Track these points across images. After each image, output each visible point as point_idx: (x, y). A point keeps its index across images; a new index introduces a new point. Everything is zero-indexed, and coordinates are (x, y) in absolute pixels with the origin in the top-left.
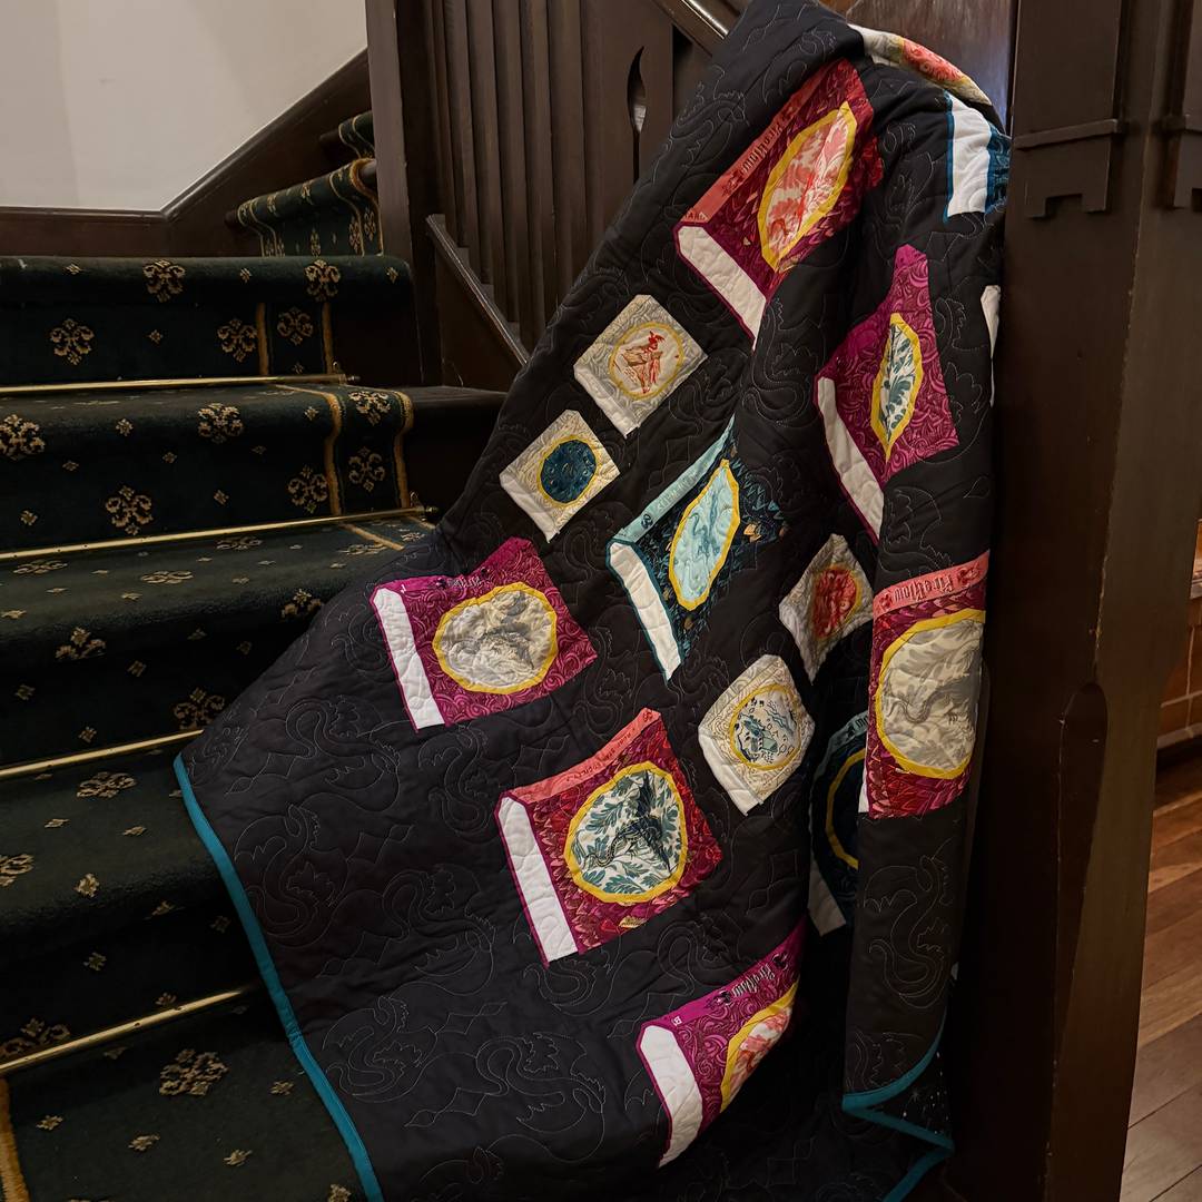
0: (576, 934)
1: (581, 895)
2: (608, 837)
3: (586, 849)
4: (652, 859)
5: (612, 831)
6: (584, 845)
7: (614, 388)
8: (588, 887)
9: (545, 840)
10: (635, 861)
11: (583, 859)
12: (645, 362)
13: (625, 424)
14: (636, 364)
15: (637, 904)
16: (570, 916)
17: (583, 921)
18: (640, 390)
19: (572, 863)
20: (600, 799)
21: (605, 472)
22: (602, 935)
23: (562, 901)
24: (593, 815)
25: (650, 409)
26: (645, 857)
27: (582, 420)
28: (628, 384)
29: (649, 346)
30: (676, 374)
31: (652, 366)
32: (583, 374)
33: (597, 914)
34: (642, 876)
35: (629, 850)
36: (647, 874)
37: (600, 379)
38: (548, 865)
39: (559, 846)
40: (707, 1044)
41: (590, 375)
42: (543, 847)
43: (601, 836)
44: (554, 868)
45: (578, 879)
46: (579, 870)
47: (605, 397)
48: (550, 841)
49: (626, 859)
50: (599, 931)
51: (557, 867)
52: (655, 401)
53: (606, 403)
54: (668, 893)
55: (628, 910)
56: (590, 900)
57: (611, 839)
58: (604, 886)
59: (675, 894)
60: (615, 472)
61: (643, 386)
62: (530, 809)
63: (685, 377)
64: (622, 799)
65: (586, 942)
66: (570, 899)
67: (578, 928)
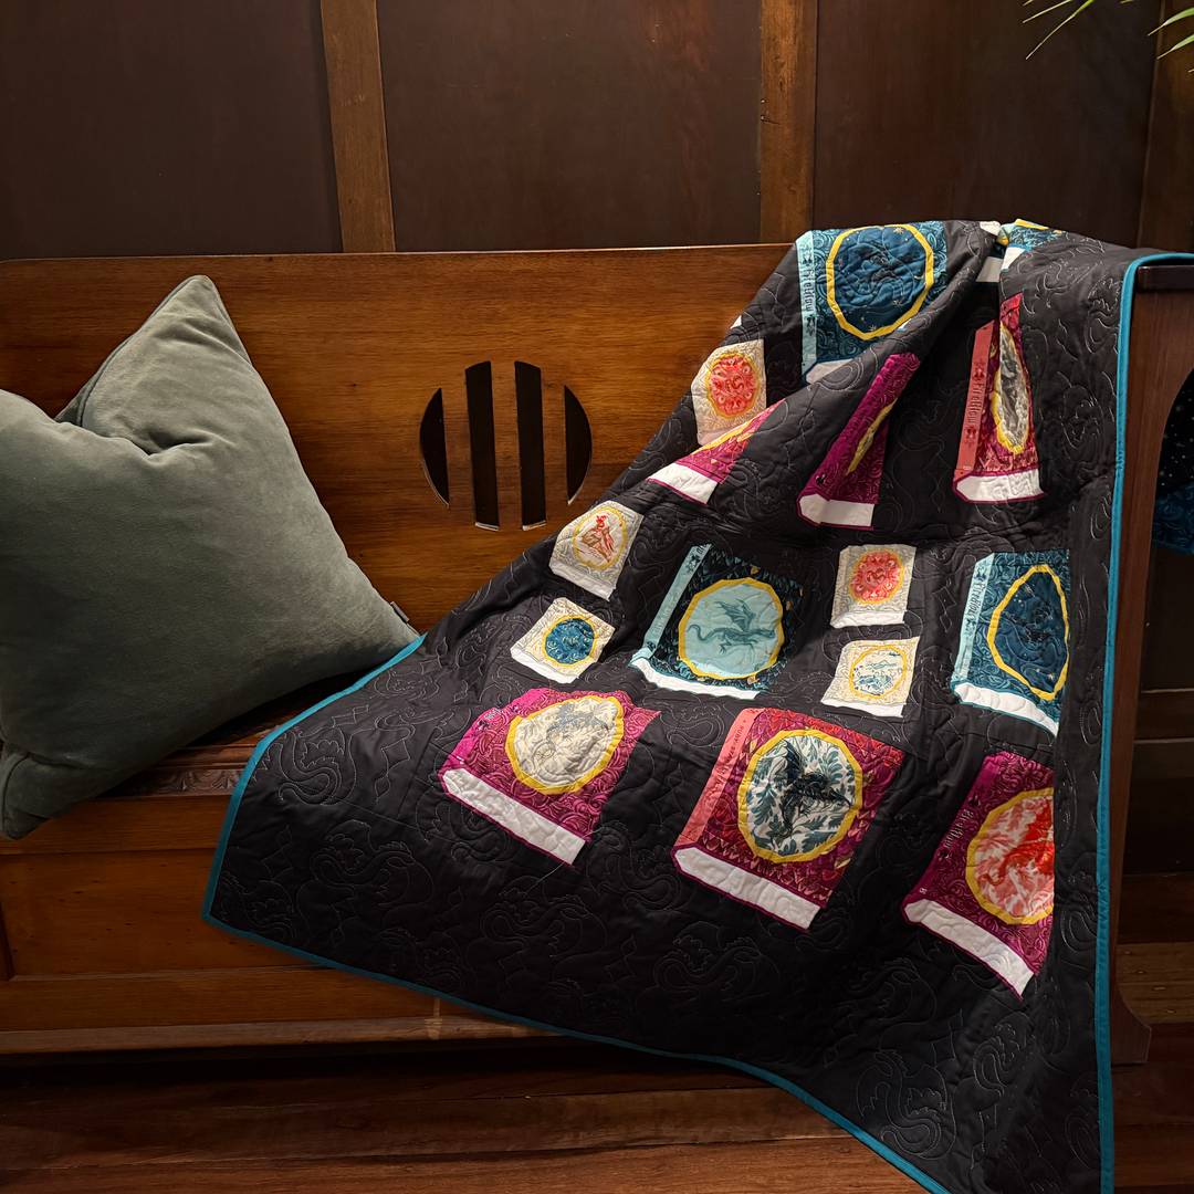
0: (809, 898)
1: (788, 868)
2: (776, 816)
3: (766, 837)
4: (825, 806)
5: (776, 810)
6: (763, 836)
7: (587, 568)
8: (789, 858)
9: (732, 857)
10: (812, 817)
11: (770, 845)
12: (600, 540)
13: (604, 591)
14: (594, 543)
15: (837, 845)
16: (793, 889)
17: (807, 883)
18: (605, 560)
19: (764, 853)
20: (749, 795)
21: (603, 633)
22: (829, 884)
23: (778, 883)
24: (754, 810)
25: (617, 572)
26: (818, 809)
27: (570, 603)
28: (594, 561)
29: (598, 526)
30: (626, 538)
31: (606, 540)
32: (558, 568)
33: (812, 873)
34: (826, 823)
35: (800, 812)
36: (828, 820)
37: (572, 566)
38: (749, 870)
39: (746, 851)
40: (953, 890)
41: (564, 567)
42: (735, 863)
43: (771, 819)
44: (755, 869)
45: (777, 859)
46: (774, 853)
47: (582, 578)
48: (735, 853)
49: (804, 819)
50: (823, 883)
51: (757, 866)
52: (620, 564)
53: (583, 581)
54: (856, 821)
55: (834, 853)
56: (798, 867)
57: (780, 815)
58: (801, 850)
59: (863, 819)
60: (611, 629)
61: (606, 557)
62: (700, 845)
63: (633, 538)
64: (766, 781)
65: (821, 898)
66: (783, 877)
67: (807, 893)
